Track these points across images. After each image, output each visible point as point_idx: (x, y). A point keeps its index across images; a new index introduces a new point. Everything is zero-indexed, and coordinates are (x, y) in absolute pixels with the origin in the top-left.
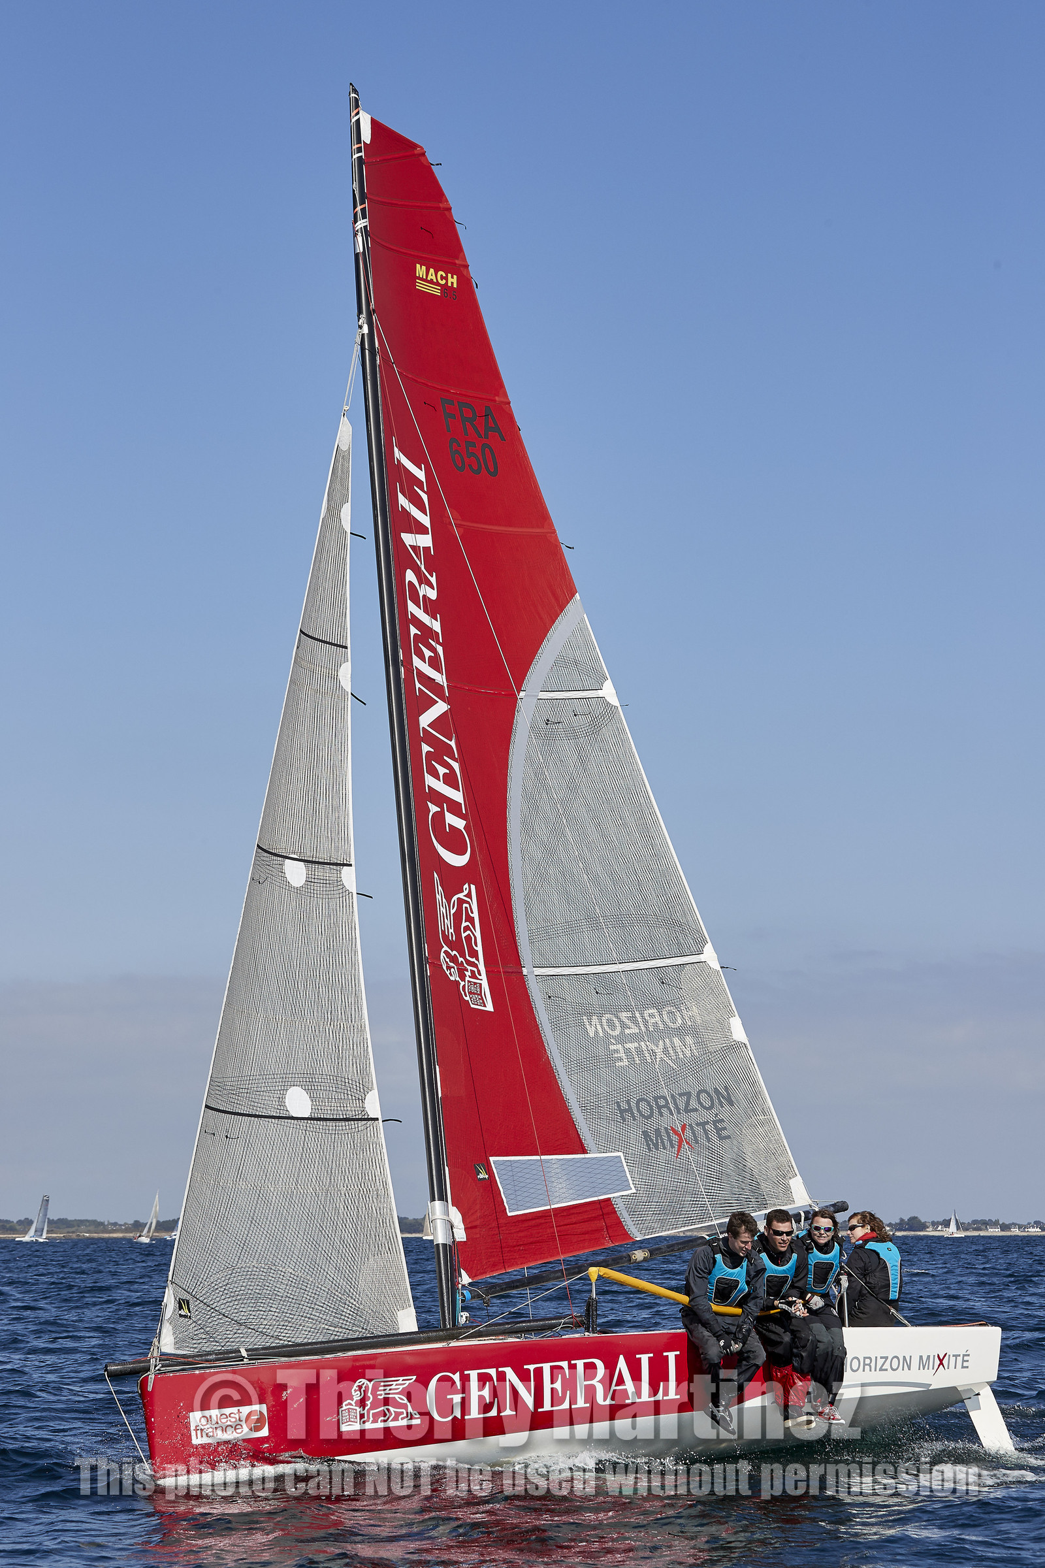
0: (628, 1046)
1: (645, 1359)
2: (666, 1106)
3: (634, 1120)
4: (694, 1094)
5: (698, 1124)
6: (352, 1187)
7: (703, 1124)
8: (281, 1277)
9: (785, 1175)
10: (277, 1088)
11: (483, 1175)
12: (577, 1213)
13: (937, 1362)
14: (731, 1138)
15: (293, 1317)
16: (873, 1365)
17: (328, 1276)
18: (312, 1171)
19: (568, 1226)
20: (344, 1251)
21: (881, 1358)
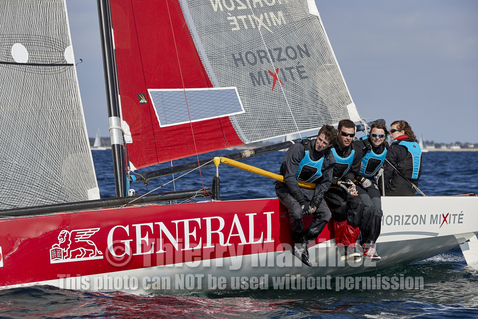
0: (239, 17)
1: (251, 217)
2: (266, 56)
3: (244, 65)
4: (284, 49)
5: (286, 69)
6: (57, 109)
7: (290, 69)
8: (10, 167)
9: (344, 102)
10: (5, 44)
11: (143, 101)
12: (206, 126)
13: (442, 219)
14: (308, 78)
15: (18, 192)
16: (401, 220)
17: (41, 166)
18: (29, 98)
19: (200, 135)
20: (52, 150)
21: (406, 216)
